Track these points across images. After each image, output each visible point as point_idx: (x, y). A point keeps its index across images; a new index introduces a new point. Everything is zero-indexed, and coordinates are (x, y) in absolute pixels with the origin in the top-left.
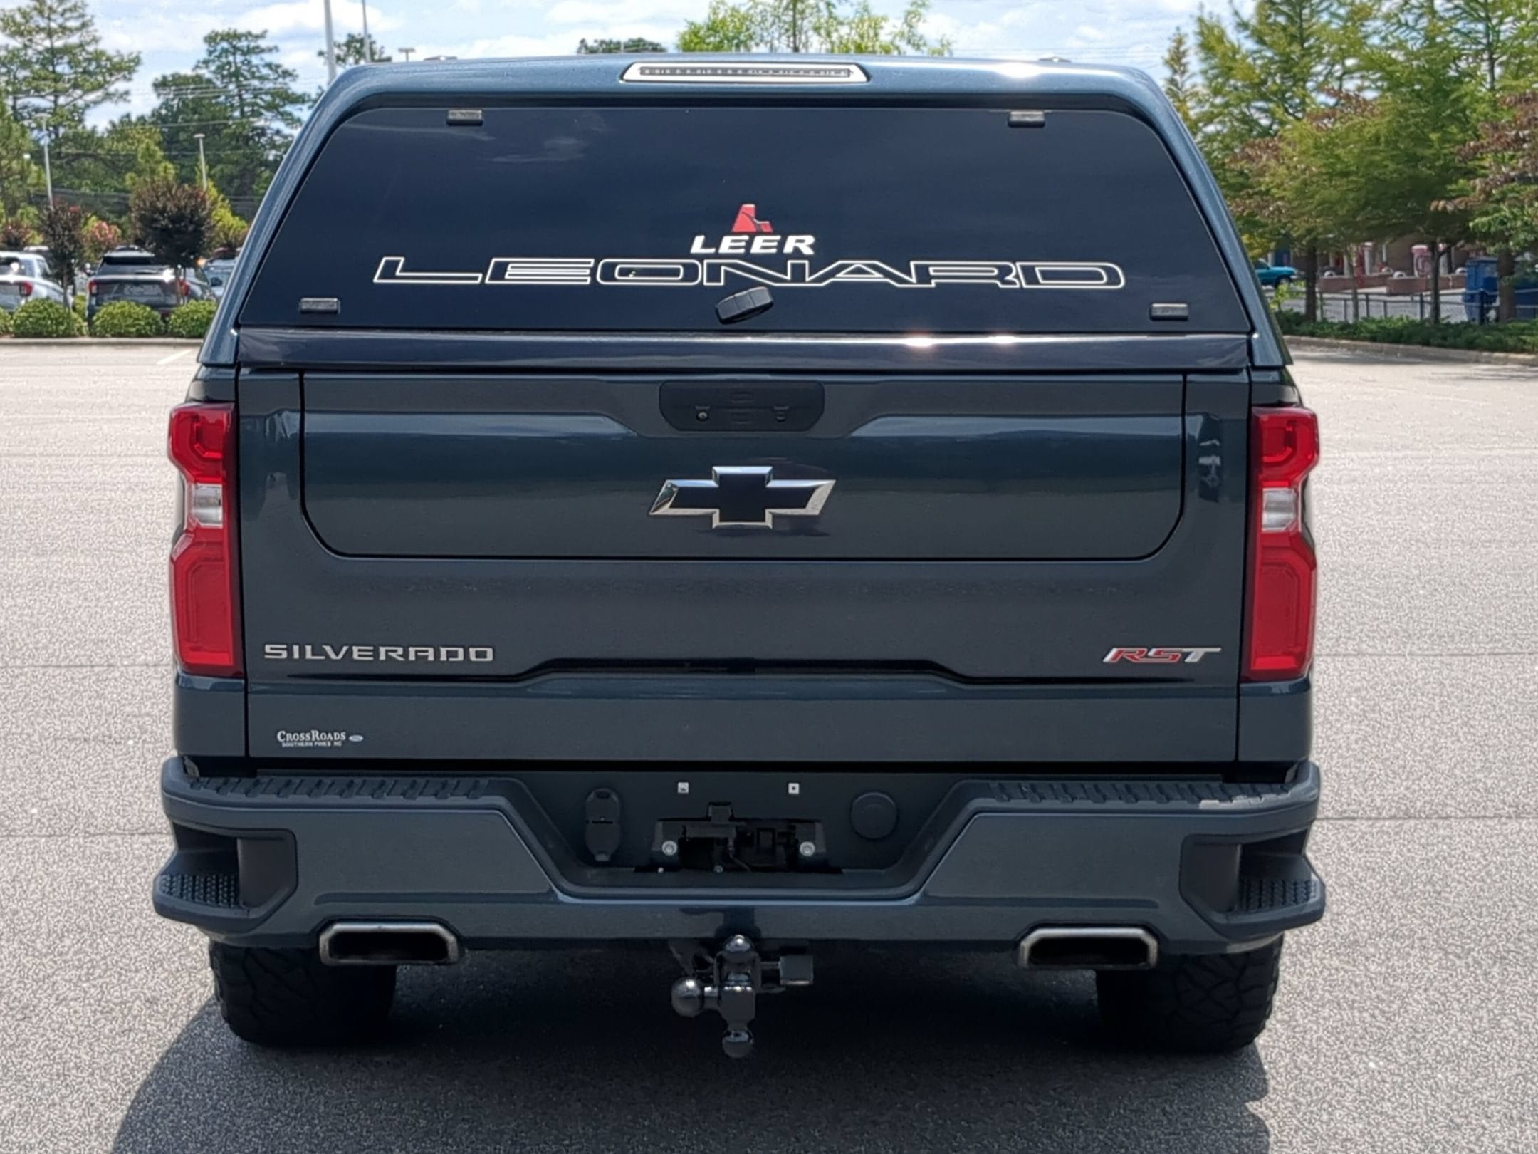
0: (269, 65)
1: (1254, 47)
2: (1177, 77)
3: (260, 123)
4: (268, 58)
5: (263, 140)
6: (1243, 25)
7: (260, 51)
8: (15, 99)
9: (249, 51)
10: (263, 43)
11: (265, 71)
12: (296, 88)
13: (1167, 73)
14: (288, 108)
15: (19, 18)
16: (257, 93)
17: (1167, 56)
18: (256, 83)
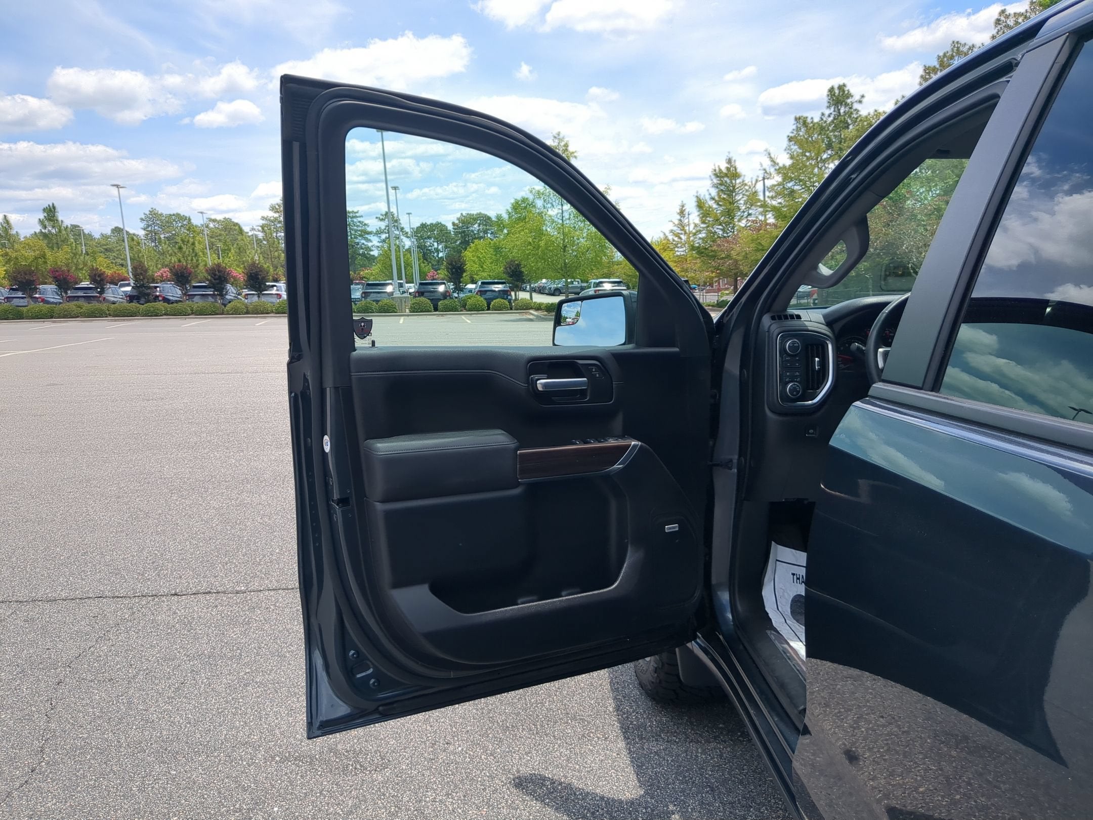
0: (360, 222)
1: (716, 207)
2: (682, 219)
3: (357, 241)
4: (359, 219)
5: (358, 246)
6: (713, 199)
7: (356, 217)
8: (277, 233)
9: (353, 217)
10: (357, 215)
11: (358, 224)
12: (369, 229)
13: (679, 217)
14: (366, 236)
15: (277, 207)
16: (356, 231)
17: (678, 211)
18: (355, 228)
